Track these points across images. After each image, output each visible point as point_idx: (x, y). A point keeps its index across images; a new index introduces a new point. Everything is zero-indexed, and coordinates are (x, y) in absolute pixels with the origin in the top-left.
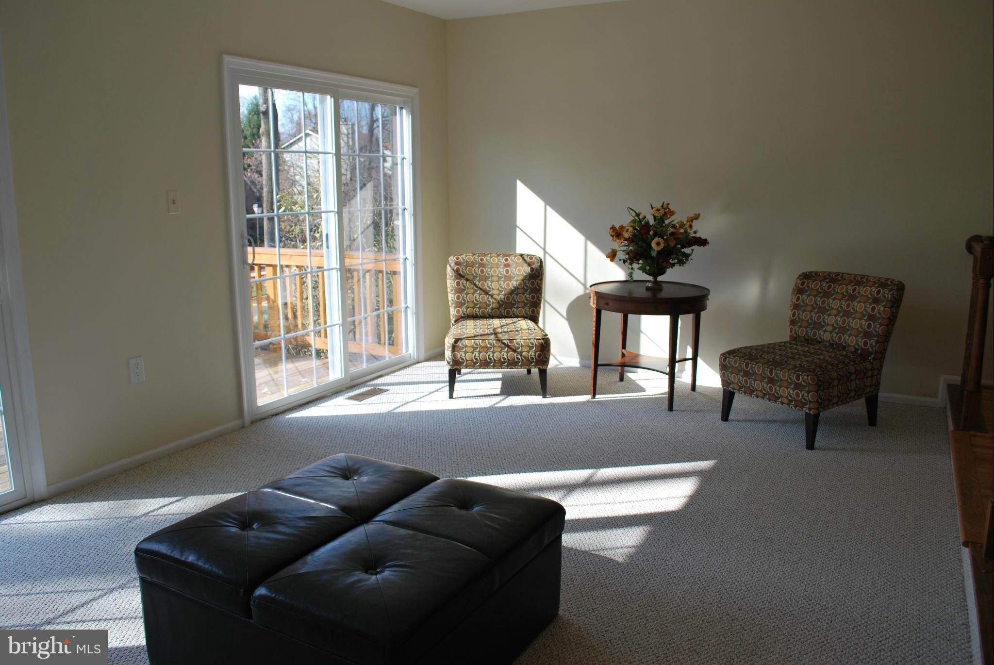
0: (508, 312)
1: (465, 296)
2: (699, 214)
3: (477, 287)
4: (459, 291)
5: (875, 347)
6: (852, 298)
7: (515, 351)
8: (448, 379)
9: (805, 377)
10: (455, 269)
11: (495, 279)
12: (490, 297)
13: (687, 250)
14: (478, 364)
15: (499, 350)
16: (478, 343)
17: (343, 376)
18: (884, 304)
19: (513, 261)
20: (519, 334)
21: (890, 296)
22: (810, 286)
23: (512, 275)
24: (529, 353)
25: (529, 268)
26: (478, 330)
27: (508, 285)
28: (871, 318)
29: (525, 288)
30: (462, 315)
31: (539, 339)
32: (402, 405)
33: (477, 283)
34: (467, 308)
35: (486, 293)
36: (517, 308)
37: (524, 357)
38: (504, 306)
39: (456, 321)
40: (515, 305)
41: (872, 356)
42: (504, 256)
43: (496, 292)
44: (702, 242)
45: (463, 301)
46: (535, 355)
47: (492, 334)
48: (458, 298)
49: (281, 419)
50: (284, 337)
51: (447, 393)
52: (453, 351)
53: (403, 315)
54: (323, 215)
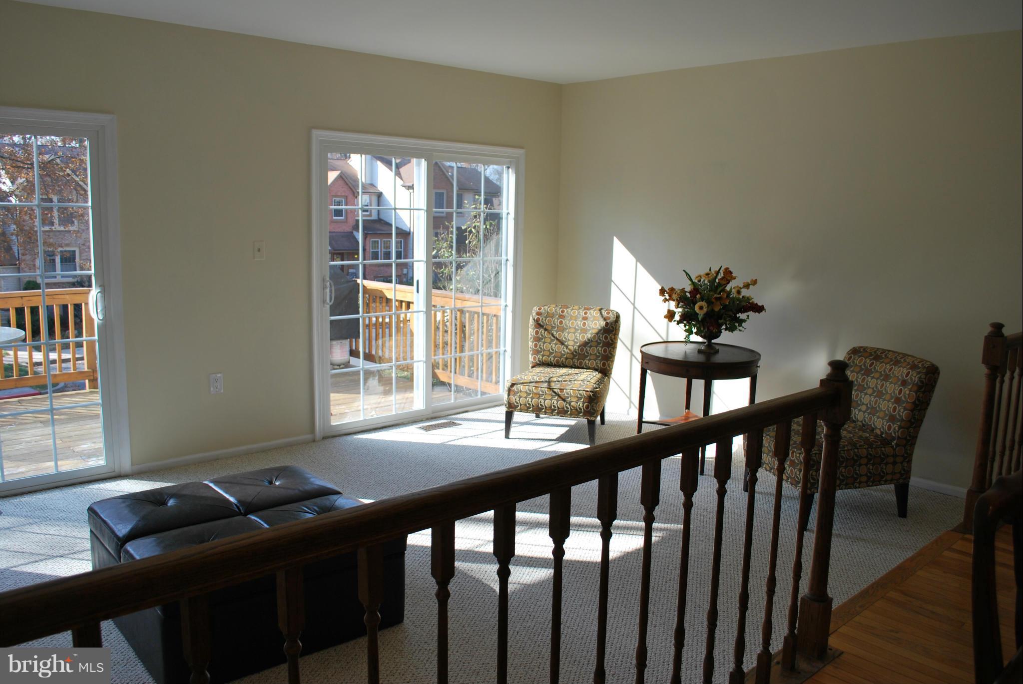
0: (581, 363)
1: (542, 344)
2: (756, 280)
3: (554, 337)
4: (537, 339)
5: (898, 432)
6: (886, 378)
7: (564, 400)
8: (504, 420)
9: (798, 455)
10: (535, 319)
11: (572, 330)
12: (565, 348)
13: (742, 316)
14: (531, 409)
15: (550, 397)
16: (531, 389)
17: (425, 408)
18: (909, 387)
19: (591, 315)
20: (570, 385)
21: (917, 379)
22: (855, 361)
23: (588, 328)
24: (577, 403)
25: (605, 323)
26: (535, 377)
27: (583, 337)
28: (898, 401)
29: (599, 341)
30: (538, 362)
31: (588, 391)
32: (458, 439)
33: (555, 333)
34: (543, 356)
35: (562, 343)
36: (589, 360)
37: (572, 406)
38: (577, 357)
39: (532, 367)
40: (587, 356)
41: (895, 442)
42: (585, 309)
43: (571, 343)
44: (759, 309)
45: (539, 350)
46: (583, 406)
47: (546, 381)
48: (536, 346)
49: (349, 438)
50: (363, 368)
51: (503, 433)
52: (509, 395)
53: (502, 357)
54: (415, 264)
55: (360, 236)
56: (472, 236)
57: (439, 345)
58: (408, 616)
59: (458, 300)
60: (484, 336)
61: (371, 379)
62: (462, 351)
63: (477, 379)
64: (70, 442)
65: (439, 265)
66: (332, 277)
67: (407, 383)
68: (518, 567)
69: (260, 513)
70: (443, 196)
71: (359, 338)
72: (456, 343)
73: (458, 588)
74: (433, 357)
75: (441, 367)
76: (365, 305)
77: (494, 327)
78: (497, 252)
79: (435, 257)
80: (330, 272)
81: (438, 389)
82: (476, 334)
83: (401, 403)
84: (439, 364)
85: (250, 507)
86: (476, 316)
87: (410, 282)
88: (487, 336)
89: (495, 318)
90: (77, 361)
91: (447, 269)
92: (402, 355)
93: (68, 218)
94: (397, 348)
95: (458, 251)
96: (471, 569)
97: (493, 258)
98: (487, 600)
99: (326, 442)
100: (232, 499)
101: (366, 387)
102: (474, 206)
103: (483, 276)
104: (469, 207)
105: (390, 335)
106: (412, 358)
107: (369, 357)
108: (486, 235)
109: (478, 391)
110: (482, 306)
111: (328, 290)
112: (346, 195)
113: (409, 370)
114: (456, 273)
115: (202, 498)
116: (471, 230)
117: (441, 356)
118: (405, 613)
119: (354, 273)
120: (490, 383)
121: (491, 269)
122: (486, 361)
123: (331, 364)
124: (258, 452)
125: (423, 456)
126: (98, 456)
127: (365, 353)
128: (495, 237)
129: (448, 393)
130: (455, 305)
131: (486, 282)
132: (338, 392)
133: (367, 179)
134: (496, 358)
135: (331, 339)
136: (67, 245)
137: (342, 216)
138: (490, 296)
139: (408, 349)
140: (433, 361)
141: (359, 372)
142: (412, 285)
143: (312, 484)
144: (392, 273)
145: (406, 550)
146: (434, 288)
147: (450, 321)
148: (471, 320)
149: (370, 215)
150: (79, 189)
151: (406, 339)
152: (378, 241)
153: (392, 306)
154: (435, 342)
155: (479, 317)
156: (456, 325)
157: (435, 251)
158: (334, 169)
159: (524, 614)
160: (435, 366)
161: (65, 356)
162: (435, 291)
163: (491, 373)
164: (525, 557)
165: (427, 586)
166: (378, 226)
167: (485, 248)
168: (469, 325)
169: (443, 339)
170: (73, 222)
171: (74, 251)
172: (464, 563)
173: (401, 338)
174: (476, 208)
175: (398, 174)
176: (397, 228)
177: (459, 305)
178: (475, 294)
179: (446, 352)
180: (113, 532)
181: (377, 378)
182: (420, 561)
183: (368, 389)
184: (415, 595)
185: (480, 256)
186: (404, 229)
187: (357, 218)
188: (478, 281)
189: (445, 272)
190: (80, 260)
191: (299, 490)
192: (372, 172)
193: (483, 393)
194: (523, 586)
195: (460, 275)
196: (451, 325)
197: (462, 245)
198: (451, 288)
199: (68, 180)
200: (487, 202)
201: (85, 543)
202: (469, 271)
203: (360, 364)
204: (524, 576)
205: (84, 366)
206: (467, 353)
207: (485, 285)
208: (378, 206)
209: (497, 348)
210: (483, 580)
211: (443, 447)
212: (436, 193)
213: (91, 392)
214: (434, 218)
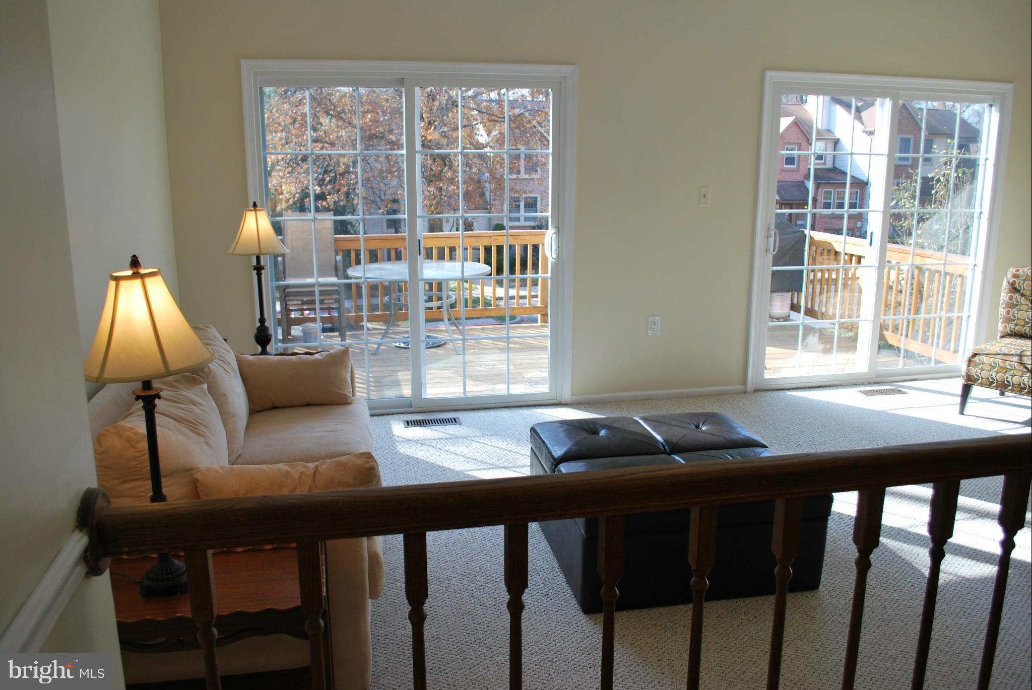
1: (1016, 312)
4: (1011, 306)
8: (960, 393)
10: (1011, 282)
14: (995, 385)
15: (1020, 374)
16: (997, 361)
17: (866, 371)
30: (1009, 332)
34: (1016, 325)
39: (1001, 337)
45: (1012, 318)
47: (1017, 355)
48: (1008, 313)
49: (781, 393)
50: (803, 322)
51: (958, 408)
52: (969, 365)
53: (964, 323)
54: (870, 214)
55: (811, 185)
56: (940, 185)
57: (890, 305)
58: (824, 584)
59: (917, 257)
60: (945, 299)
61: (811, 335)
62: (917, 311)
63: (932, 345)
64: (521, 368)
65: (898, 217)
66: (778, 226)
67: (850, 343)
68: (957, 557)
69: (684, 455)
70: (910, 143)
71: (801, 291)
72: (910, 304)
73: (884, 566)
74: (882, 317)
75: (890, 329)
76: (811, 259)
77: (958, 289)
78: (970, 202)
79: (893, 208)
80: (776, 222)
81: (885, 352)
82: (935, 296)
83: (841, 364)
84: (888, 326)
85: (675, 448)
86: (937, 275)
87: (863, 236)
88: (949, 299)
89: (959, 279)
90: (533, 298)
91: (907, 222)
92: (847, 313)
93: (533, 167)
94: (842, 305)
95: (922, 203)
96: (901, 549)
97: (964, 210)
98: (915, 585)
99: (758, 394)
100: (659, 438)
101: (805, 344)
102: (945, 151)
103: (950, 231)
104: (939, 152)
105: (836, 291)
106: (858, 317)
107: (810, 312)
108: (957, 185)
109: (931, 359)
110: (945, 264)
111: (772, 239)
112: (800, 142)
113: (853, 329)
114: (917, 228)
115: (631, 432)
116: (939, 178)
117: (892, 317)
118: (822, 580)
119: (802, 225)
120: (947, 352)
121: (961, 224)
122: (945, 327)
123: (770, 317)
124: (688, 397)
125: (860, 421)
126: (543, 384)
127: (806, 308)
128: (968, 187)
129: (896, 358)
130: (912, 261)
131: (952, 238)
132: (775, 346)
133: (824, 124)
134: (957, 324)
135: (772, 291)
136: (531, 192)
137: (794, 165)
138: (957, 253)
139: (855, 308)
140: (882, 321)
141: (798, 326)
142: (865, 238)
143: (738, 433)
144: (843, 226)
145: (830, 515)
146: (889, 242)
147: (905, 279)
148: (931, 281)
149: (825, 164)
150: (543, 140)
151: (853, 296)
152: (831, 192)
153: (840, 260)
154: (886, 301)
155: (940, 276)
156: (912, 284)
157: (894, 202)
158: (787, 115)
159: (958, 609)
160: (883, 327)
161: (522, 293)
162: (890, 246)
163: (950, 341)
164: (967, 548)
165: (849, 557)
166: (833, 175)
167: (955, 200)
168: (928, 284)
169: (895, 298)
170: (537, 171)
171: (536, 198)
172: (893, 541)
173: (847, 294)
174: (946, 153)
175: (859, 118)
176: (852, 177)
177: (918, 261)
178: (938, 250)
179: (898, 312)
180: (550, 452)
181: (817, 335)
182: (844, 530)
183: (806, 346)
184: (835, 564)
185: (947, 208)
186: (862, 178)
187: (809, 167)
188: (943, 236)
189: (904, 225)
190: (541, 205)
191: (725, 438)
192: (830, 117)
193: (938, 362)
194: (960, 579)
195: (921, 229)
196: (907, 284)
197: (926, 194)
198: (910, 243)
199: (534, 132)
200: (960, 147)
201: (526, 459)
202: (932, 225)
203: (800, 318)
204: (964, 568)
205: (538, 302)
206: (922, 316)
207: (951, 240)
208: (834, 151)
209: (959, 312)
210: (914, 563)
211: (884, 415)
212: (902, 139)
213: (542, 325)
214: (897, 166)
